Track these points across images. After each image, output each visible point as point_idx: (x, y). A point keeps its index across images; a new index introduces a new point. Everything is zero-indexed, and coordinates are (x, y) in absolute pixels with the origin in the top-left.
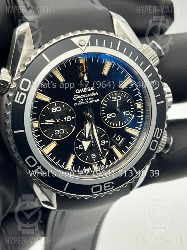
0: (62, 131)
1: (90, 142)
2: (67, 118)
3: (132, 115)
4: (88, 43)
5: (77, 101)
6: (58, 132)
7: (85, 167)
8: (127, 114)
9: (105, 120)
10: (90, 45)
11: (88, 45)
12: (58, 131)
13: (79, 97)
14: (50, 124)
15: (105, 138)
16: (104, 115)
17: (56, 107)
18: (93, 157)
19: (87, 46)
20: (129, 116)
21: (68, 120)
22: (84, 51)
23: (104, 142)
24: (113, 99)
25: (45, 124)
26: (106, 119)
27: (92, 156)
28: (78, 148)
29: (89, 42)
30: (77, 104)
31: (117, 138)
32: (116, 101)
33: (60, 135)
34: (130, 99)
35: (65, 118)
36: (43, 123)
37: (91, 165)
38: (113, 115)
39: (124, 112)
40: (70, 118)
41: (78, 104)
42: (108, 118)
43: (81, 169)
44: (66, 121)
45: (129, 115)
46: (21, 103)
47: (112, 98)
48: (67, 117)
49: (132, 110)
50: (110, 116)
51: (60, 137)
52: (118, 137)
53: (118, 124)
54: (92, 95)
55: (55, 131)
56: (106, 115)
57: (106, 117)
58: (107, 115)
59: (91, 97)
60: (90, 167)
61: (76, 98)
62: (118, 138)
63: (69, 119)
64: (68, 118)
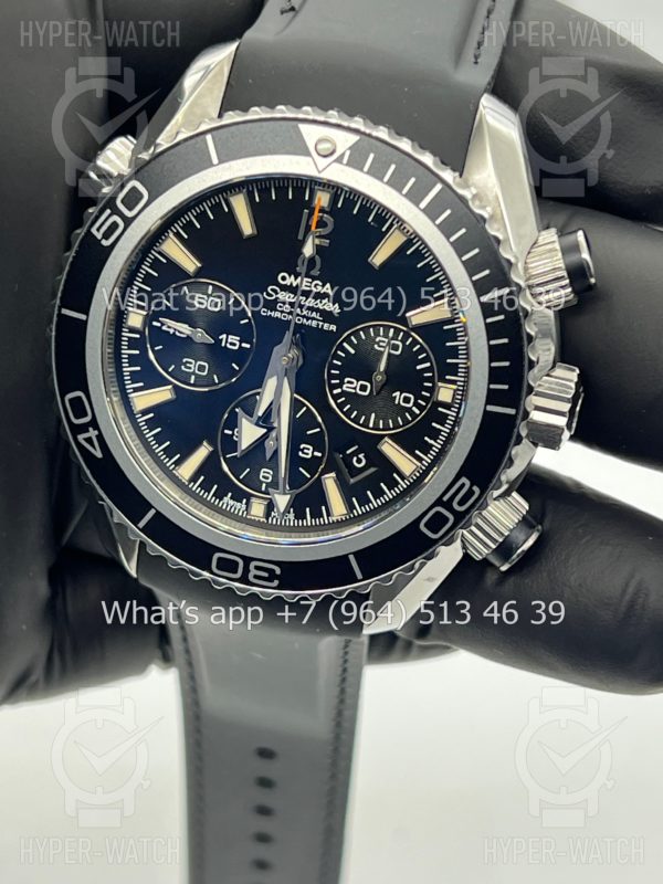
0: (201, 368)
1: (265, 430)
2: (229, 340)
3: (417, 412)
4: (343, 155)
5: (272, 305)
6: (192, 366)
7: (230, 494)
8: (404, 402)
9: (335, 392)
10: (345, 161)
11: (339, 160)
12: (191, 363)
13: (283, 296)
14: (177, 334)
15: (316, 442)
16: (335, 377)
17: (209, 296)
18: (264, 477)
19: (335, 161)
20: (409, 410)
21: (228, 346)
22: (320, 172)
23: (308, 452)
24: (378, 343)
25: (164, 328)
26: (339, 390)
27: (262, 474)
28: (230, 432)
29: (348, 153)
30: (269, 313)
31: (355, 459)
32: (382, 353)
33: (193, 377)
34: (428, 364)
35: (224, 336)
36: (159, 325)
37: (249, 497)
38: (363, 388)
39: (398, 394)
40: (238, 343)
41: (272, 314)
42: (344, 388)
43: (220, 495)
44: (223, 344)
45: (410, 408)
46: (105, 243)
47: (377, 340)
48: (230, 337)
49: (424, 398)
50: (352, 385)
51: (192, 382)
52: (361, 456)
53: (367, 420)
54: (320, 306)
55: (184, 360)
56: (341, 377)
57: (340, 385)
58: (346, 380)
59: (317, 310)
60: (245, 501)
61: (271, 296)
62: (359, 461)
63: (231, 344)
64: (232, 341)
